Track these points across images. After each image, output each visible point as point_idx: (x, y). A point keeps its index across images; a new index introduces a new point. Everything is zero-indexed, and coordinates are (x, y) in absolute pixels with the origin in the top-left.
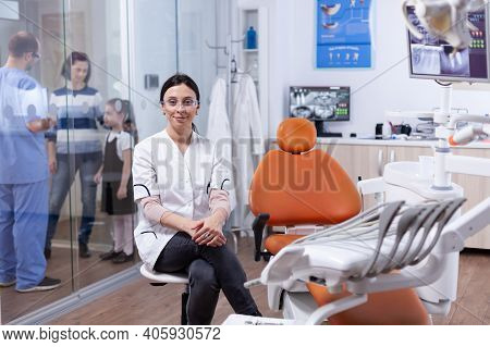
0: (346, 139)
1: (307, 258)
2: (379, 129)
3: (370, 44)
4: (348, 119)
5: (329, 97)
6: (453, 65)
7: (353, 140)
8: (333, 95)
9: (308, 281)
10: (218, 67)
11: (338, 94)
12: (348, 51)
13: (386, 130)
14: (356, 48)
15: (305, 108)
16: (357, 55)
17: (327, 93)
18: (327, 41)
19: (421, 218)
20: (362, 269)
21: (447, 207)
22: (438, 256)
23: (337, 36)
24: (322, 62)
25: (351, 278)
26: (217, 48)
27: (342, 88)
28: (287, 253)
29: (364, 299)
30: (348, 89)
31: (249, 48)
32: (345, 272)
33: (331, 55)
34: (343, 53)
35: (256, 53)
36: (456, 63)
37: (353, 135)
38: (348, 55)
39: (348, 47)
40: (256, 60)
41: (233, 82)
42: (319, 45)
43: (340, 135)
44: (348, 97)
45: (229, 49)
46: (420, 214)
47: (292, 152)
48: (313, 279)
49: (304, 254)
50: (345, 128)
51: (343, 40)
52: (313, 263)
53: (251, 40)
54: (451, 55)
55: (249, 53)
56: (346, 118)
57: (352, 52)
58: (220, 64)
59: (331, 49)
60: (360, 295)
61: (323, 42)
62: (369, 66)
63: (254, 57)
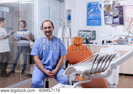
0: (94, 44)
1: (75, 69)
2: (103, 42)
3: (101, 19)
4: (95, 39)
5: (90, 33)
6: (115, 21)
7: (96, 45)
8: (91, 33)
9: (75, 75)
10: (60, 25)
11: (92, 33)
12: (95, 21)
13: (105, 42)
14: (97, 21)
15: (84, 36)
16: (97, 22)
17: (89, 32)
18: (90, 19)
19: (104, 58)
20: (89, 72)
21: (111, 56)
22: (110, 70)
23: (92, 17)
24: (88, 24)
25: (86, 74)
26: (60, 20)
27: (93, 31)
28: (69, 67)
29: (91, 81)
30: (95, 31)
31: (69, 20)
32: (84, 72)
33: (91, 22)
34: (94, 22)
35: (71, 21)
36: (116, 21)
37: (96, 43)
38: (95, 22)
39: (95, 20)
40: (71, 23)
41: (64, 29)
42: (88, 19)
43: (92, 43)
44: (95, 33)
45: (63, 20)
46: (103, 57)
47: (77, 45)
48: (77, 75)
49: (74, 68)
50: (94, 42)
51: (94, 18)
52: (76, 70)
53: (69, 18)
54: (115, 19)
55: (69, 21)
56: (94, 39)
57: (96, 22)
58: (61, 24)
59: (91, 21)
60: (89, 79)
61: (89, 19)
62: (101, 25)
63: (70, 22)
